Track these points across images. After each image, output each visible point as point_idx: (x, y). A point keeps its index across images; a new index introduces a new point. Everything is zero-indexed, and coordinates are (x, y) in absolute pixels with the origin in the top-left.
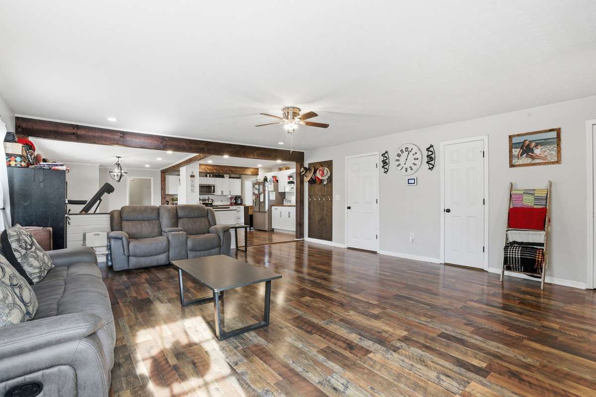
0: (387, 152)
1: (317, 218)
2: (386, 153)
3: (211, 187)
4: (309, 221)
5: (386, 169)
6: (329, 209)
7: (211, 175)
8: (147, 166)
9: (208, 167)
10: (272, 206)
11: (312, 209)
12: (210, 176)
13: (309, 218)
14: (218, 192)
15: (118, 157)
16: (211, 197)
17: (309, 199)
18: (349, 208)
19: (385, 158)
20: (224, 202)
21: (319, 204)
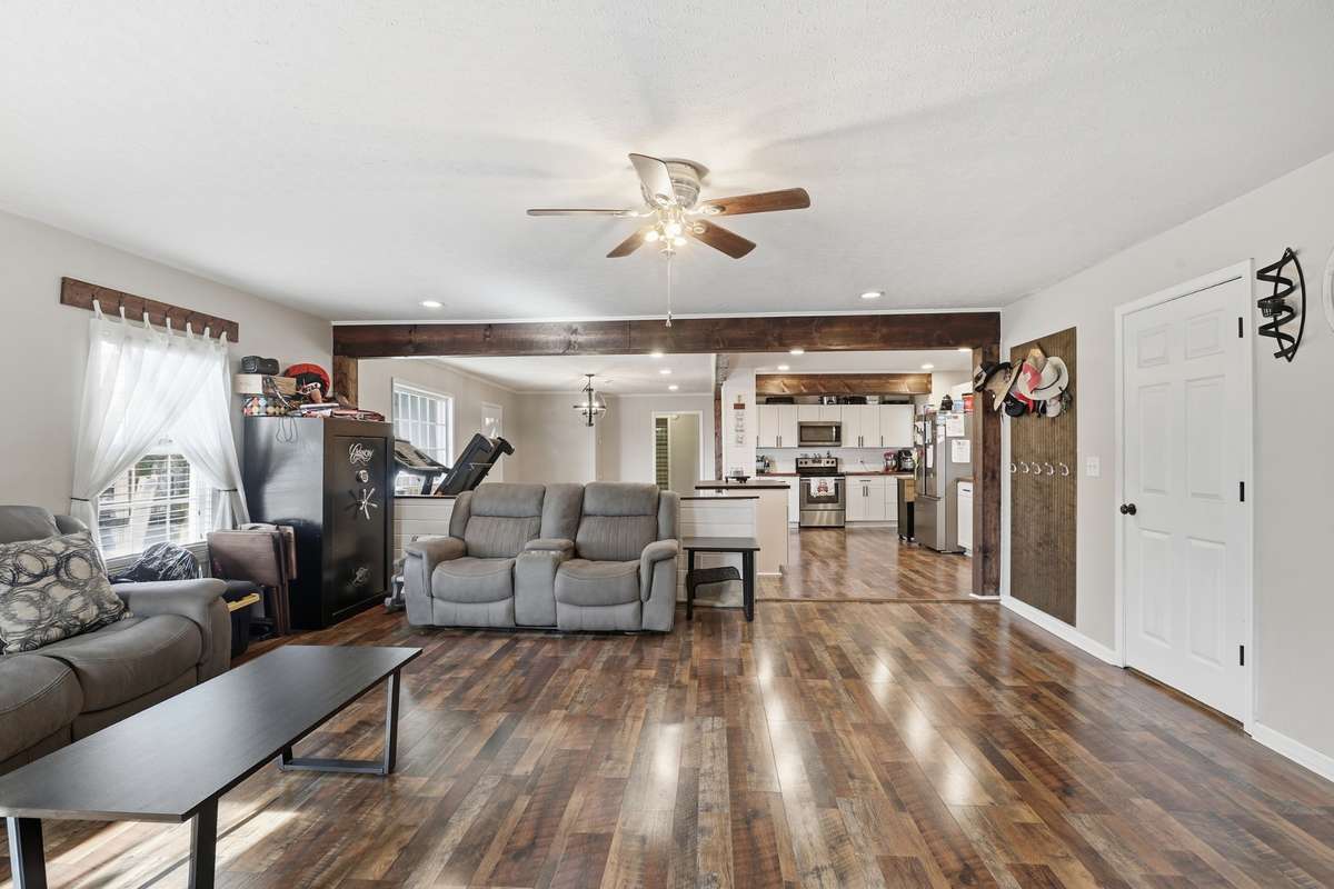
0: (1290, 256)
1: (1033, 533)
2: (1285, 260)
3: (831, 427)
4: (1012, 540)
5: (1290, 338)
6: (1067, 508)
7: (833, 399)
8: (673, 388)
9: (786, 381)
10: (958, 480)
11: (1021, 501)
12: (829, 402)
13: (1012, 533)
14: (849, 439)
15: (590, 376)
16: (835, 452)
17: (1012, 468)
18: (1130, 510)
19: (1282, 287)
20: (867, 465)
21: (1039, 487)
